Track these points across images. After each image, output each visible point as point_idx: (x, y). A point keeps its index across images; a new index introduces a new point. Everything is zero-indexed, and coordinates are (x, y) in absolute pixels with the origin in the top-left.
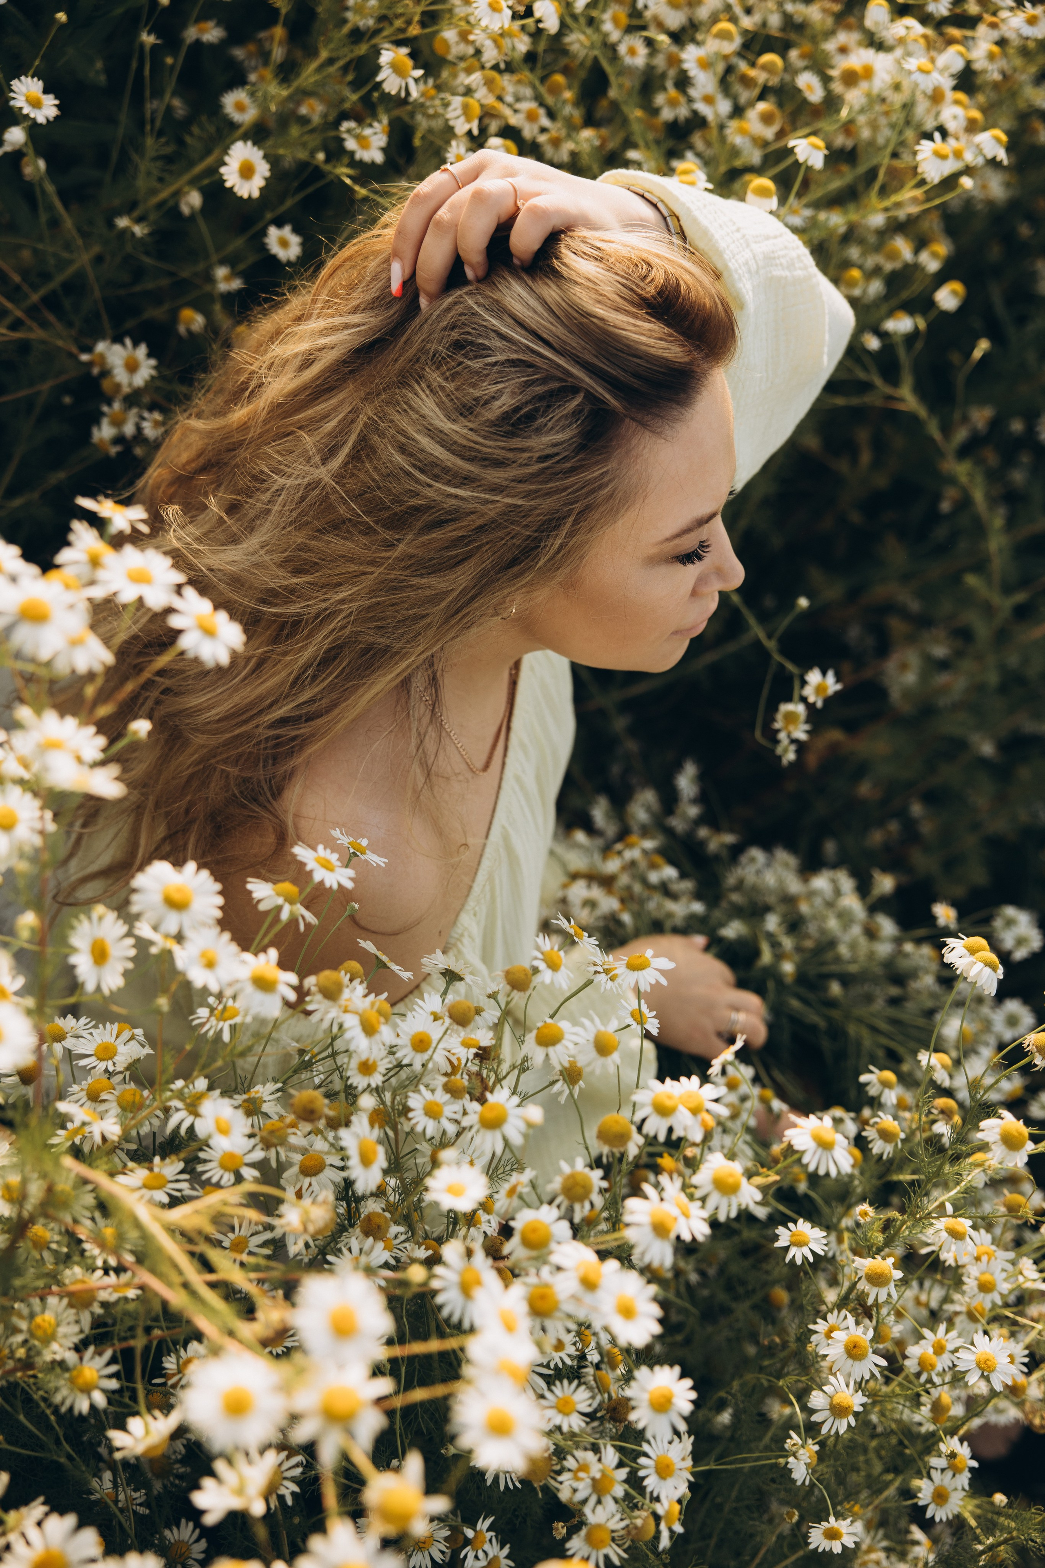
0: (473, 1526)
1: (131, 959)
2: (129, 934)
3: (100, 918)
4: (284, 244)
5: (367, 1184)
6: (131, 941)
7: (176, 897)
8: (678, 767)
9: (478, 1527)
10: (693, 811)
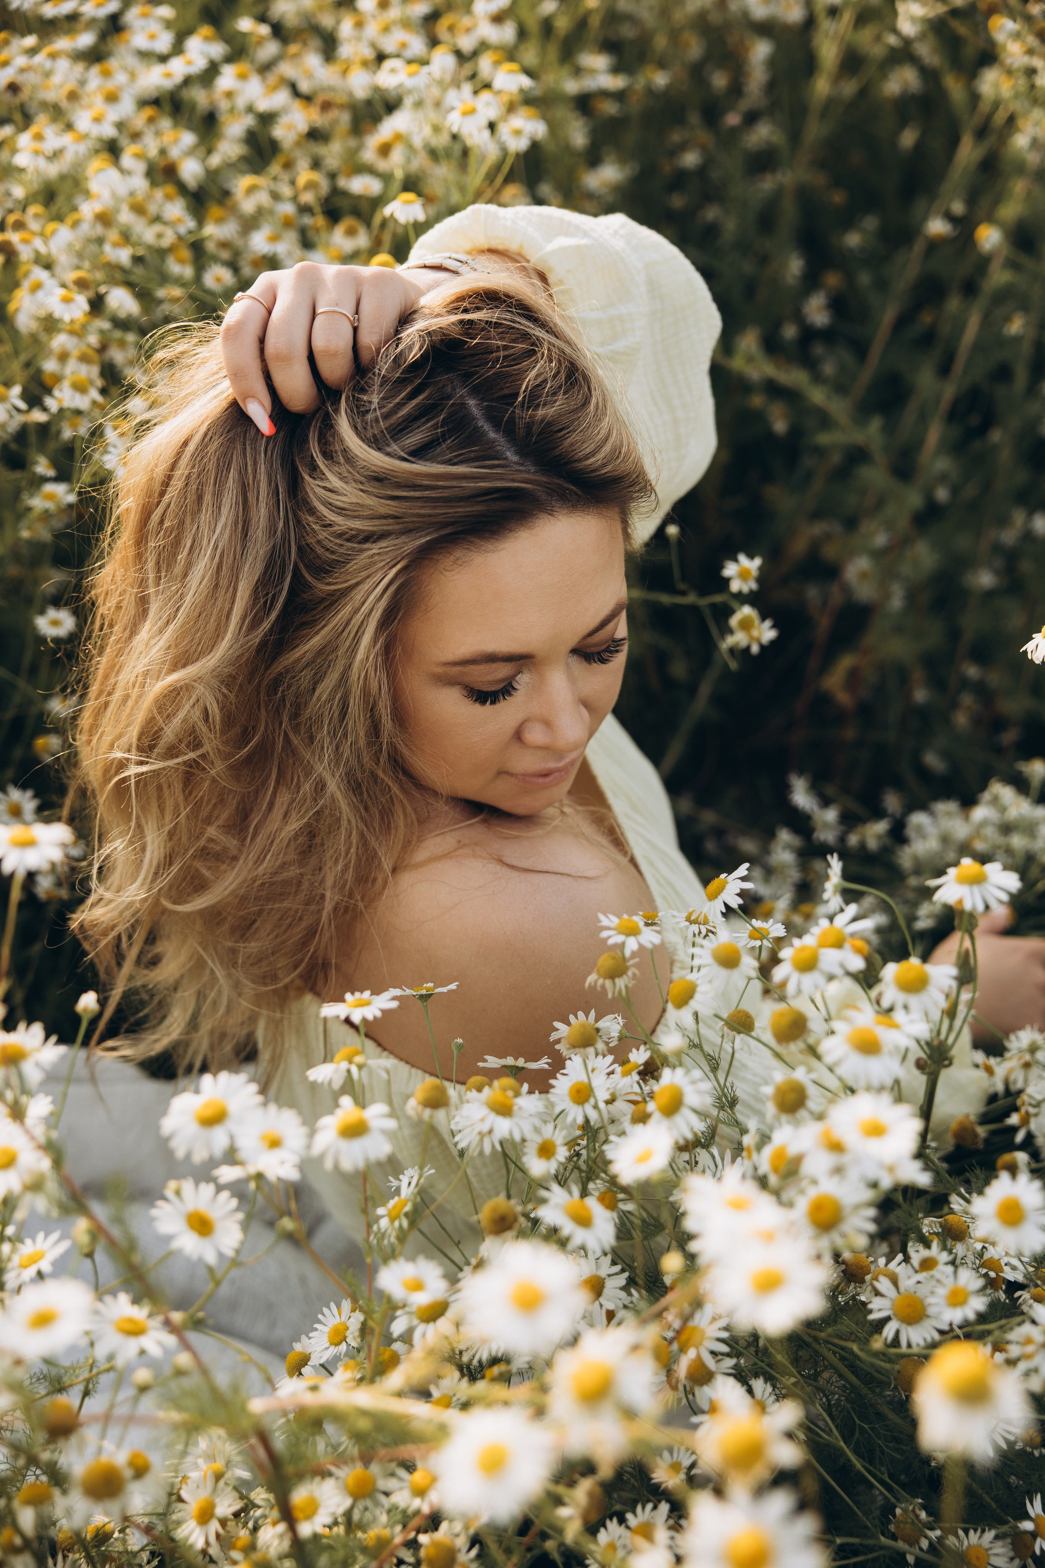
0: (1026, 1516)
1: (237, 1209)
2: (219, 1188)
3: (178, 1193)
4: (55, 623)
5: (600, 1241)
6: (225, 1195)
7: (208, 1113)
8: (785, 790)
9: (1032, 1513)
10: (831, 815)
